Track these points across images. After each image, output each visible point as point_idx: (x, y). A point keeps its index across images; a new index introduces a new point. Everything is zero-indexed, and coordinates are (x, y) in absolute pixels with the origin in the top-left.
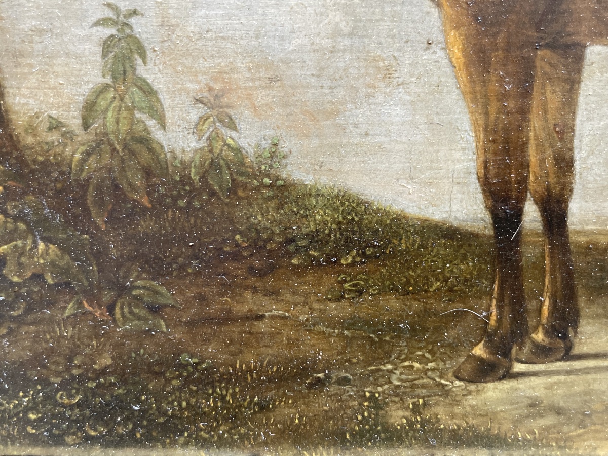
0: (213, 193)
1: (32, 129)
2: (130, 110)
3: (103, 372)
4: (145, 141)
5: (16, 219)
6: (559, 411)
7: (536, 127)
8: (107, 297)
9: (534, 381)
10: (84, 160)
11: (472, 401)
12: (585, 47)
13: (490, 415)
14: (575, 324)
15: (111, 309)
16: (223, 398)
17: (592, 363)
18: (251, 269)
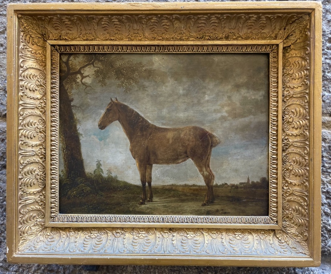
0: (109, 181)
1: (88, 174)
2: (99, 172)
3: (95, 203)
4: (101, 175)
5: (85, 184)
6: (151, 209)
7: (147, 174)
8: (96, 194)
9: (147, 205)
10: (93, 178)
11: (140, 207)
12: (152, 165)
13: (143, 209)
14: (153, 198)
15: (96, 196)
16: (109, 207)
17: (155, 202)
18: (113, 191)
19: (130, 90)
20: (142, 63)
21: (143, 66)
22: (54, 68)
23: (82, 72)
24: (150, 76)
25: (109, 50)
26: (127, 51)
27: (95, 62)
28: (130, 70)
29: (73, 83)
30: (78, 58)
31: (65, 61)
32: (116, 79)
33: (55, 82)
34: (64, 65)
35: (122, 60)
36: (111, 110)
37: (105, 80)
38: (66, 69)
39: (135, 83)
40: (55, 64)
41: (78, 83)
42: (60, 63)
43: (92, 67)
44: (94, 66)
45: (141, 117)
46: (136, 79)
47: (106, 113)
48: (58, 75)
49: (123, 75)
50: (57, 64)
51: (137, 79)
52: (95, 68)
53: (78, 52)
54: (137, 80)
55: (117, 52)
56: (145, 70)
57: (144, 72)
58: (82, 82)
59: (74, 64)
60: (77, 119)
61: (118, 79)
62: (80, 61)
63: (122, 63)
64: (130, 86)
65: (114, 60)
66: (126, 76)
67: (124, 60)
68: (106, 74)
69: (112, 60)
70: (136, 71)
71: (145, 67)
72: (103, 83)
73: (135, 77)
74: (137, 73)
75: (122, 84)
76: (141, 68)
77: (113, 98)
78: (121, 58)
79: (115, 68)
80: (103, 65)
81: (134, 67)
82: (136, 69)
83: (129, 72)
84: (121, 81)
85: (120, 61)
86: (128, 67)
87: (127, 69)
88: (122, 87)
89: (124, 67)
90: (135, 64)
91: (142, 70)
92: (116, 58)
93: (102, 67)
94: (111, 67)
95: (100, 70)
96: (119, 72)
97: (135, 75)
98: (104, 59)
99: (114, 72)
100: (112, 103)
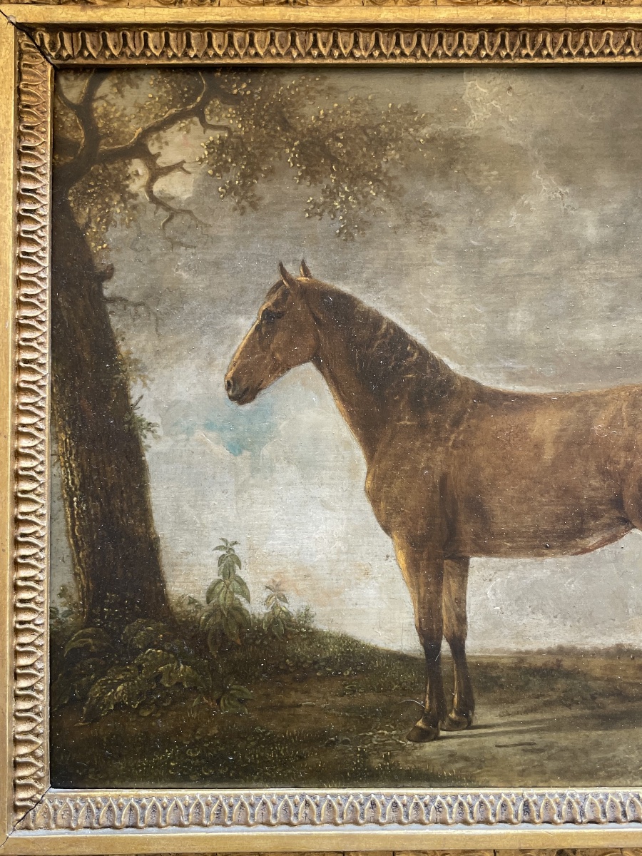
0: (274, 637)
1: (179, 604)
2: (232, 593)
3: (213, 738)
4: (239, 609)
5: (169, 652)
6: (466, 759)
7: (445, 599)
8: (216, 694)
9: (452, 741)
10: (206, 620)
11: (417, 753)
12: (469, 558)
13: (427, 761)
14: (473, 709)
15: (218, 701)
16: (279, 752)
17: (483, 731)
18: (294, 679)
19: (364, 225)
20: (415, 107)
21: (422, 123)
22: (31, 128)
23: (153, 149)
24: (452, 162)
25: (274, 51)
26: (352, 54)
27: (208, 103)
28: (365, 138)
29: (111, 199)
30: (134, 90)
31: (75, 102)
32: (300, 178)
33: (34, 191)
34: (70, 118)
35: (328, 95)
36: (280, 316)
37: (253, 183)
38: (80, 136)
39: (387, 196)
40: (34, 110)
41: (135, 196)
42: (54, 111)
43: (196, 128)
44: (203, 121)
45: (414, 345)
46: (390, 179)
47: (258, 328)
48: (47, 159)
49: (334, 160)
50: (43, 113)
51: (396, 178)
52: (209, 132)
53: (134, 62)
54: (394, 183)
55: (308, 61)
56: (431, 140)
57: (424, 147)
58: (150, 192)
59: (118, 115)
60: (132, 357)
61: (313, 177)
62: (142, 101)
63: (328, 110)
64: (364, 209)
65: (292, 96)
66: (347, 165)
67: (336, 97)
68: (260, 155)
69: (286, 98)
70: (390, 145)
71: (430, 124)
72: (244, 195)
73: (387, 171)
74: (393, 152)
75: (328, 200)
76: (411, 130)
77: (288, 266)
78: (322, 87)
79: (300, 129)
80: (243, 117)
81: (379, 124)
82: (391, 134)
83: (362, 149)
84: (323, 190)
85: (319, 99)
86: (353, 126)
87: (352, 135)
88: (330, 212)
89: (337, 125)
90: (388, 114)
91: (419, 137)
92: (303, 89)
93: (240, 126)
94: (279, 128)
95: (232, 140)
96: (317, 149)
97: (387, 161)
98: (248, 92)
99: (294, 149)
100: (286, 286)
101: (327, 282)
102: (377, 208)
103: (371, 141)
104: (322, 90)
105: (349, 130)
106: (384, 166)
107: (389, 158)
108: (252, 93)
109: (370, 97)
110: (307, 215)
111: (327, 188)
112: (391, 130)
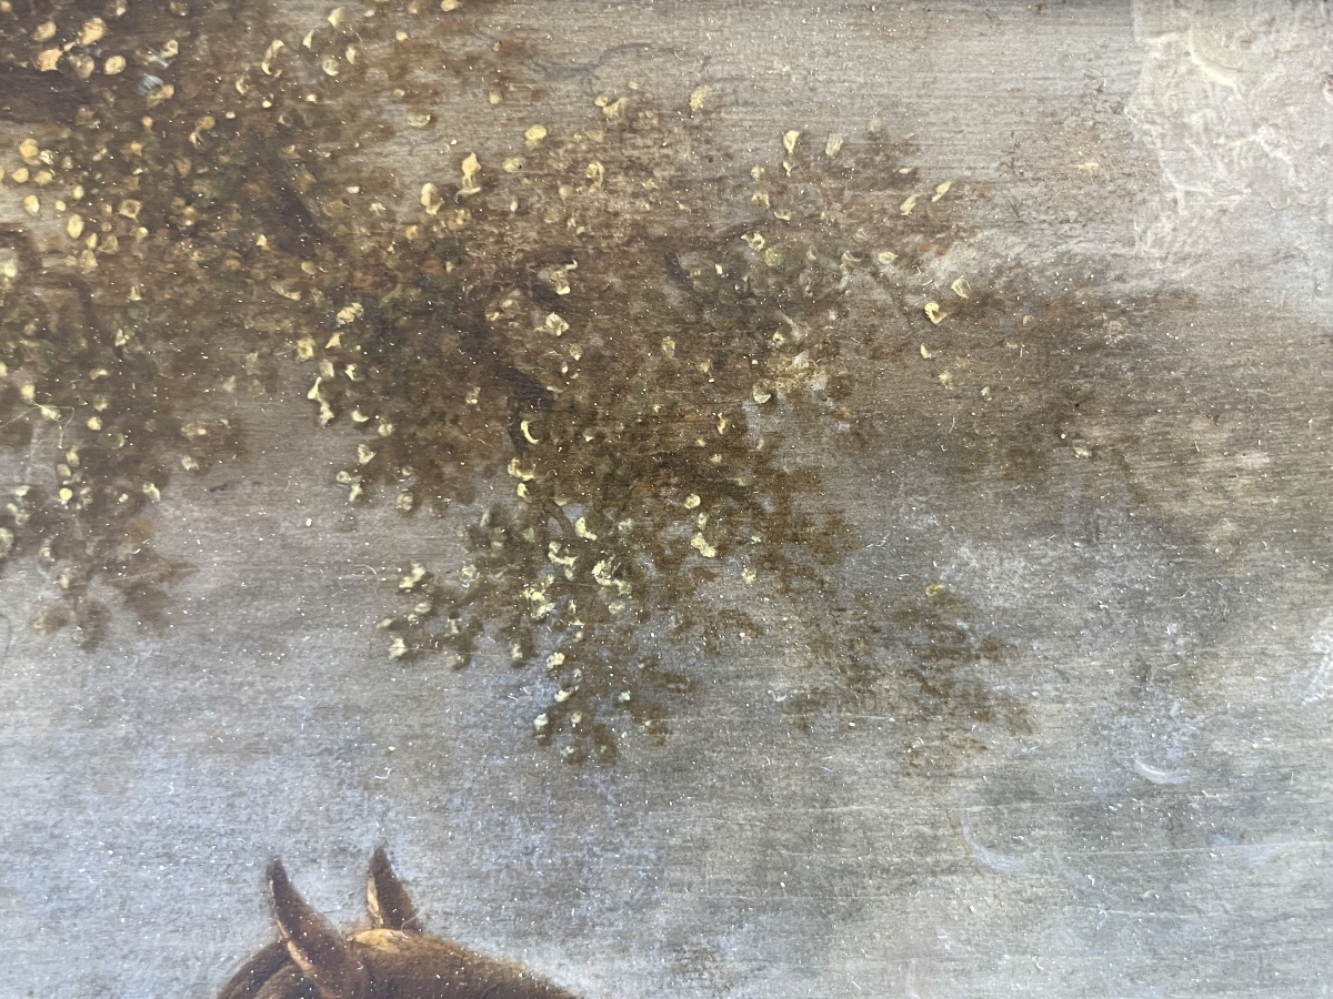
19: (663, 692)
20: (908, 148)
21: (936, 227)
24: (1065, 410)
28: (673, 295)
32: (368, 475)
35: (501, 82)
37: (141, 500)
39: (768, 561)
46: (783, 485)
49: (528, 393)
51: (809, 478)
54: (803, 502)
56: (978, 306)
57: (945, 342)
61: (427, 472)
63: (502, 156)
64: (663, 621)
65: (327, 86)
66: (590, 419)
67: (537, 95)
68: (176, 370)
69: (297, 93)
70: (787, 331)
71: (972, 231)
72: (98, 555)
73: (771, 447)
74: (800, 361)
75: (498, 577)
76: (885, 257)
77: (311, 878)
78: (473, 45)
79: (365, 247)
80: (88, 185)
81: (741, 229)
82: (792, 278)
83: (655, 346)
84: (474, 532)
85: (455, 102)
86: (619, 235)
87: (613, 279)
88: (506, 634)
89: (544, 231)
90: (778, 183)
91: (918, 291)
92: (378, 49)
93: (75, 227)
94: (262, 241)
95: (38, 292)
96: (449, 342)
97: (773, 400)
98: (115, 65)
99: (335, 341)
100: (298, 970)
101: (490, 948)
102: (723, 613)
103: (699, 309)
104: (472, 59)
105: (600, 253)
106: (757, 426)
107: (780, 387)
108: (133, 68)
109: (697, 101)
110: (399, 647)
111: (492, 524)
112: (795, 256)
